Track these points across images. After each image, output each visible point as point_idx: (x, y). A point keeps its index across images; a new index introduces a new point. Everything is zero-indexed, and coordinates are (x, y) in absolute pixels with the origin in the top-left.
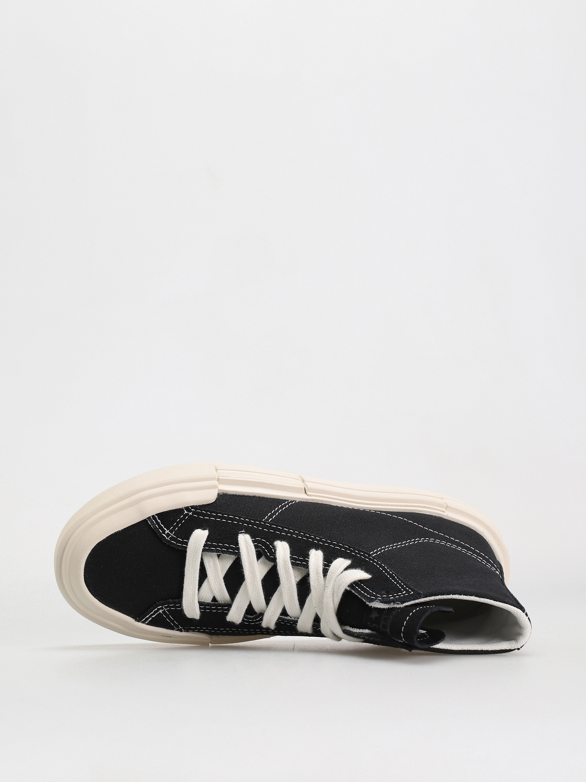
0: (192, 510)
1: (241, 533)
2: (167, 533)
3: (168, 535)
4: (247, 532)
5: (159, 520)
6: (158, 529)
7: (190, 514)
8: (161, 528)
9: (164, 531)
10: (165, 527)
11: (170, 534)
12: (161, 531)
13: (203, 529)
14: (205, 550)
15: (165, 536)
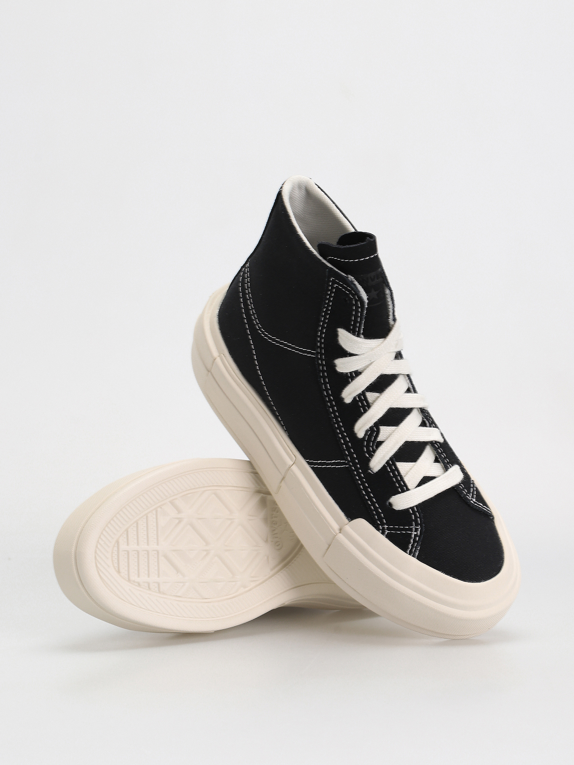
0: (381, 528)
1: (372, 472)
2: (415, 532)
3: (416, 530)
4: (368, 468)
5: (410, 547)
6: (417, 542)
7: (386, 526)
8: (415, 541)
9: (416, 536)
10: (411, 538)
11: (414, 529)
12: (418, 538)
13: (390, 504)
14: (408, 489)
15: (419, 532)
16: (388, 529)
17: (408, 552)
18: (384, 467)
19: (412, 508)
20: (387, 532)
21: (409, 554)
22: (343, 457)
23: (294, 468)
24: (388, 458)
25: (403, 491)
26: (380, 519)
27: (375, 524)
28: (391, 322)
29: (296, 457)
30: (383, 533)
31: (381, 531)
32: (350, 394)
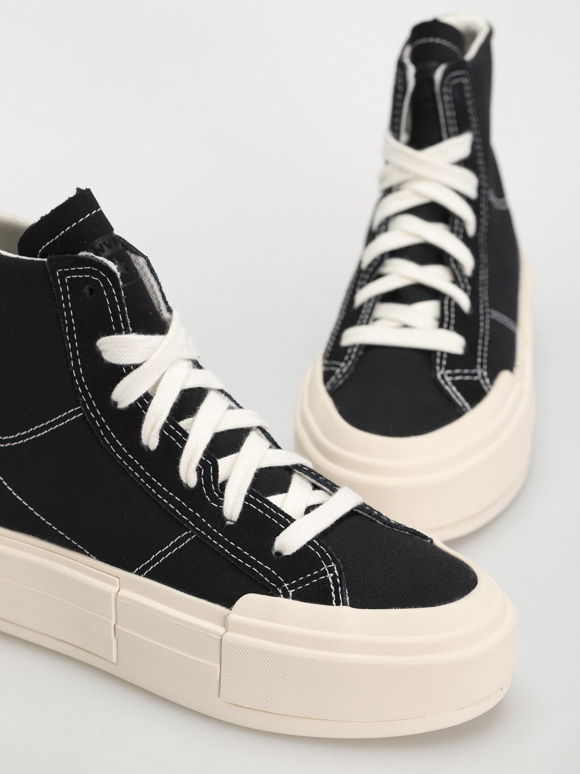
0: (280, 591)
1: (231, 521)
2: (331, 574)
3: (331, 570)
4: (224, 519)
5: (333, 595)
6: (341, 585)
7: (286, 585)
8: (336, 585)
9: (334, 578)
10: (329, 583)
11: (327, 569)
12: (338, 580)
13: (279, 554)
14: (292, 520)
15: (336, 572)
16: (290, 588)
17: (334, 603)
18: (245, 507)
19: (311, 543)
20: (291, 592)
21: (337, 605)
22: (182, 527)
23: (123, 593)
24: (244, 492)
25: (287, 525)
26: (274, 579)
27: (269, 590)
28: (165, 315)
29: (119, 578)
30: (286, 596)
31: (282, 595)
32: (152, 430)
